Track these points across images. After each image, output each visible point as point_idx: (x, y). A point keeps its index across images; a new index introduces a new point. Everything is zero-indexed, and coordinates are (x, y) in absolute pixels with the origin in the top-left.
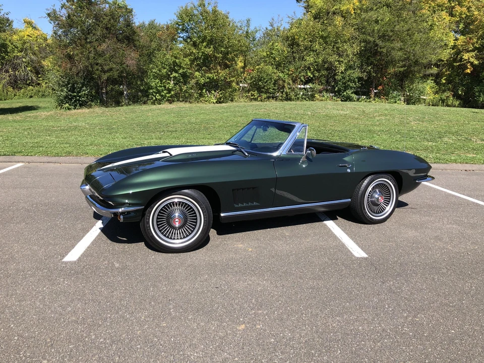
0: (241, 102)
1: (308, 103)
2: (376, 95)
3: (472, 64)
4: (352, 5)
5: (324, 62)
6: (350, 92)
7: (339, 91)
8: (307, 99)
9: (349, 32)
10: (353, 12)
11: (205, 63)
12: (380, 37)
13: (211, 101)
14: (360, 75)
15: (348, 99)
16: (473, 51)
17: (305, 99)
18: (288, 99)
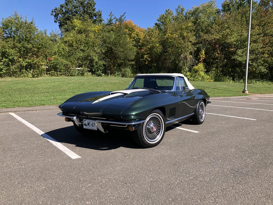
0: (46, 77)
1: (81, 77)
2: (111, 74)
3: (148, 60)
4: (96, 28)
5: (88, 56)
6: (100, 72)
7: (95, 71)
8: (81, 75)
9: (99, 41)
10: (97, 32)
11: (25, 53)
12: (114, 45)
13: (29, 76)
14: (104, 63)
15: (99, 75)
16: (148, 54)
17: (80, 75)
18: (71, 75)
